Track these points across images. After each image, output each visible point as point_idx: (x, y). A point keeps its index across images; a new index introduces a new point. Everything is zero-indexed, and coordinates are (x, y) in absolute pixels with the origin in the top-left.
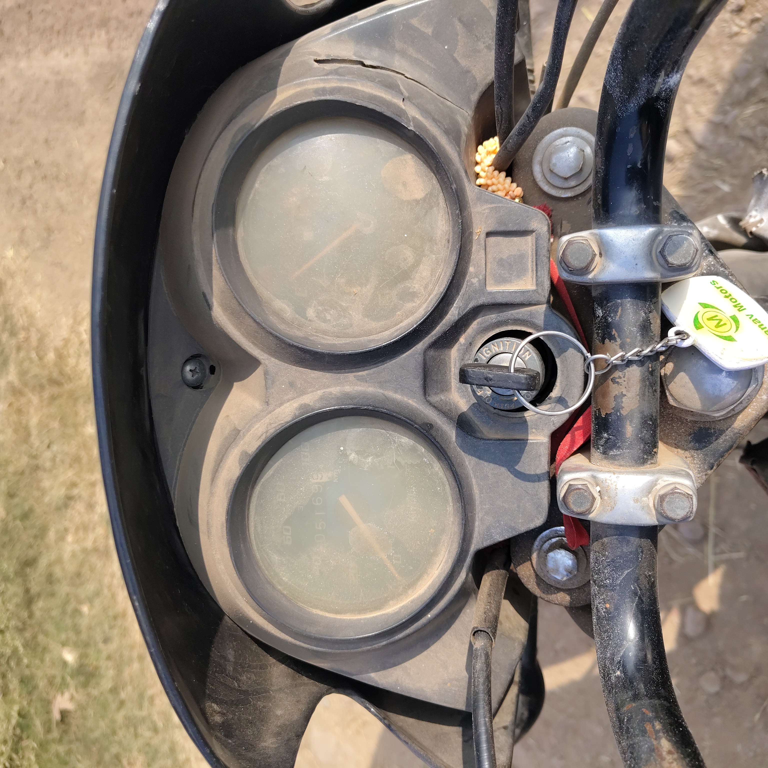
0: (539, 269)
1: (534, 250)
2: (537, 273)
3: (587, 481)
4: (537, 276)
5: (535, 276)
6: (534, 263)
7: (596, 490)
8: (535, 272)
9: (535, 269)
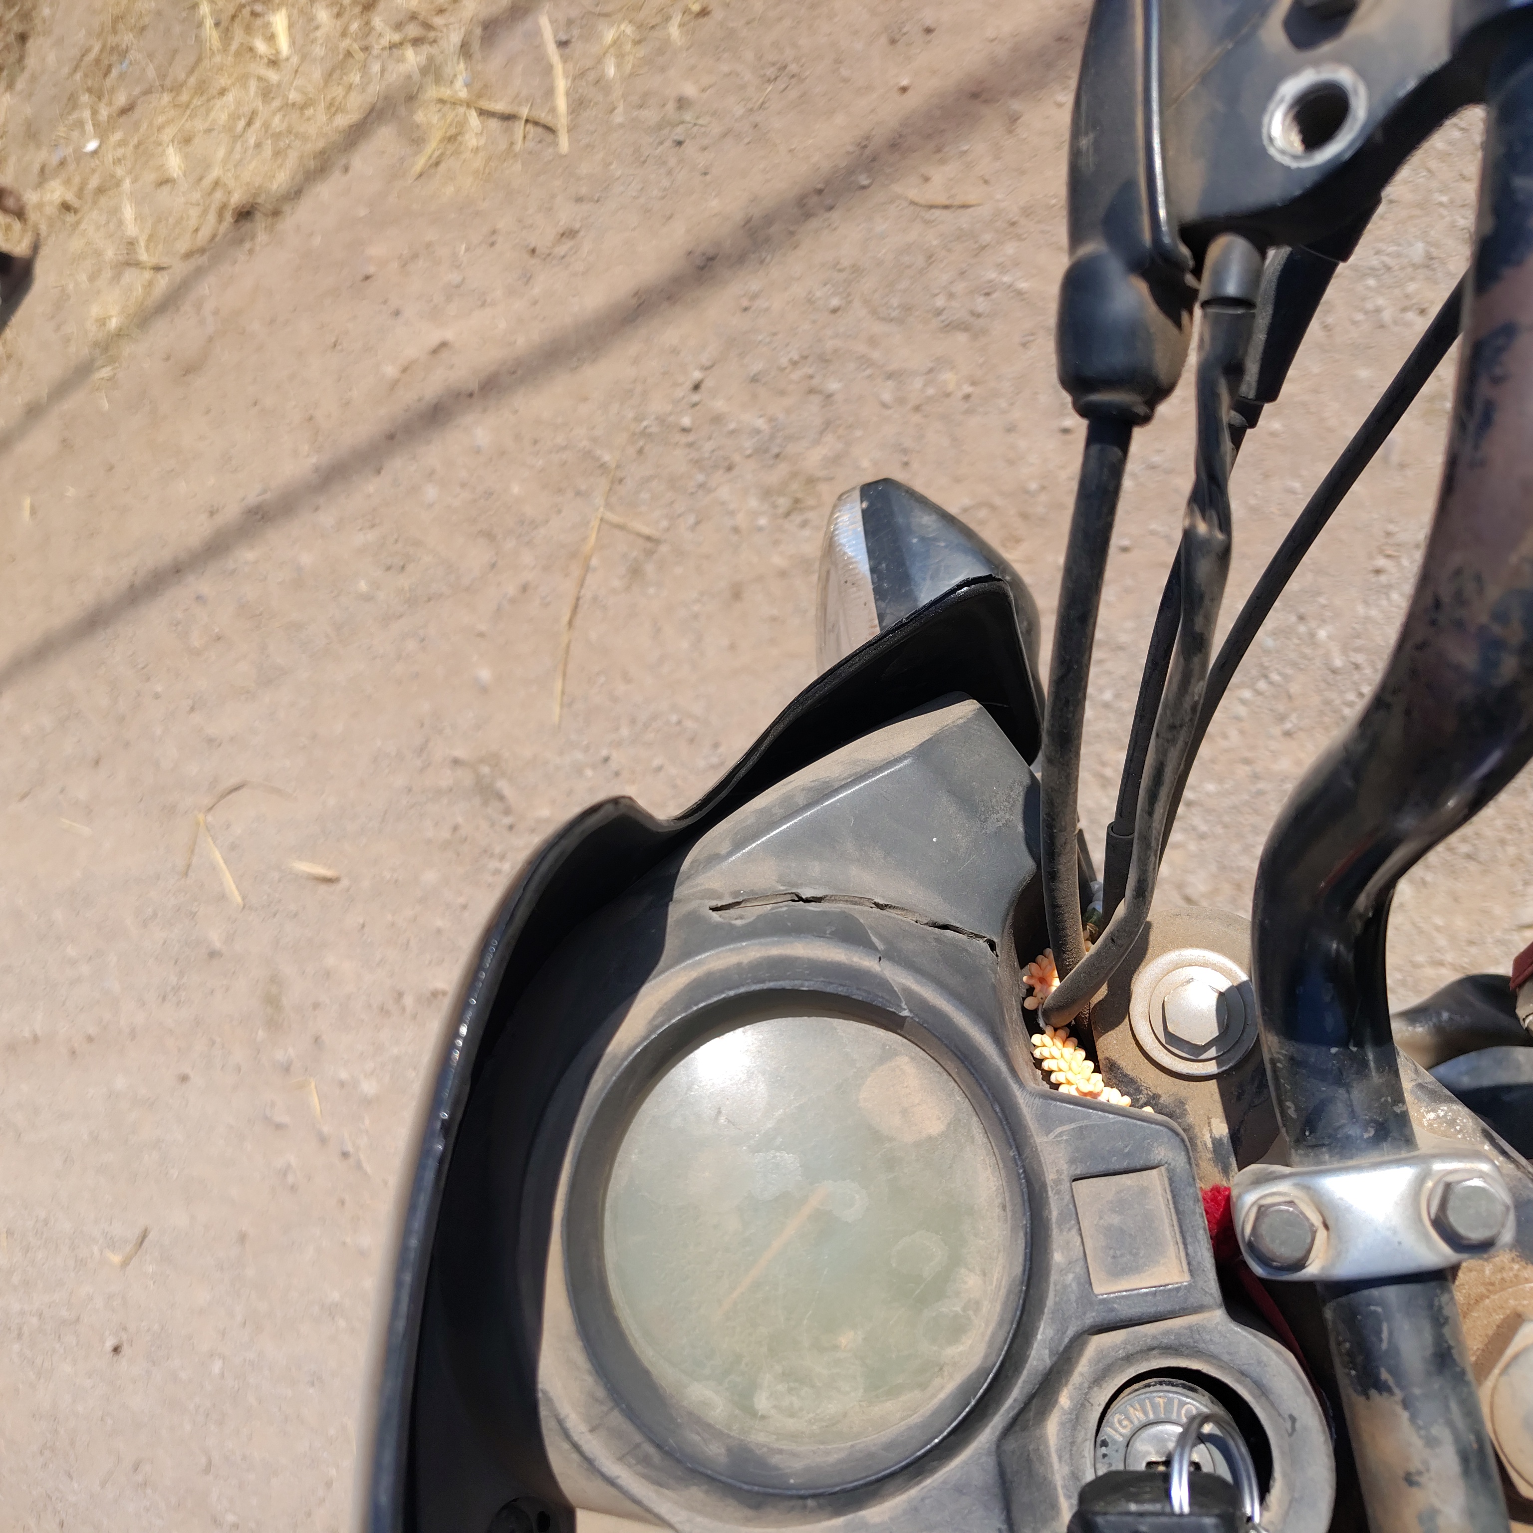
0: (1189, 1240)
1: (1171, 1202)
2: (1186, 1248)
4: (1187, 1254)
5: (1183, 1254)
6: (1177, 1228)
8: (1181, 1246)
9: (1180, 1241)
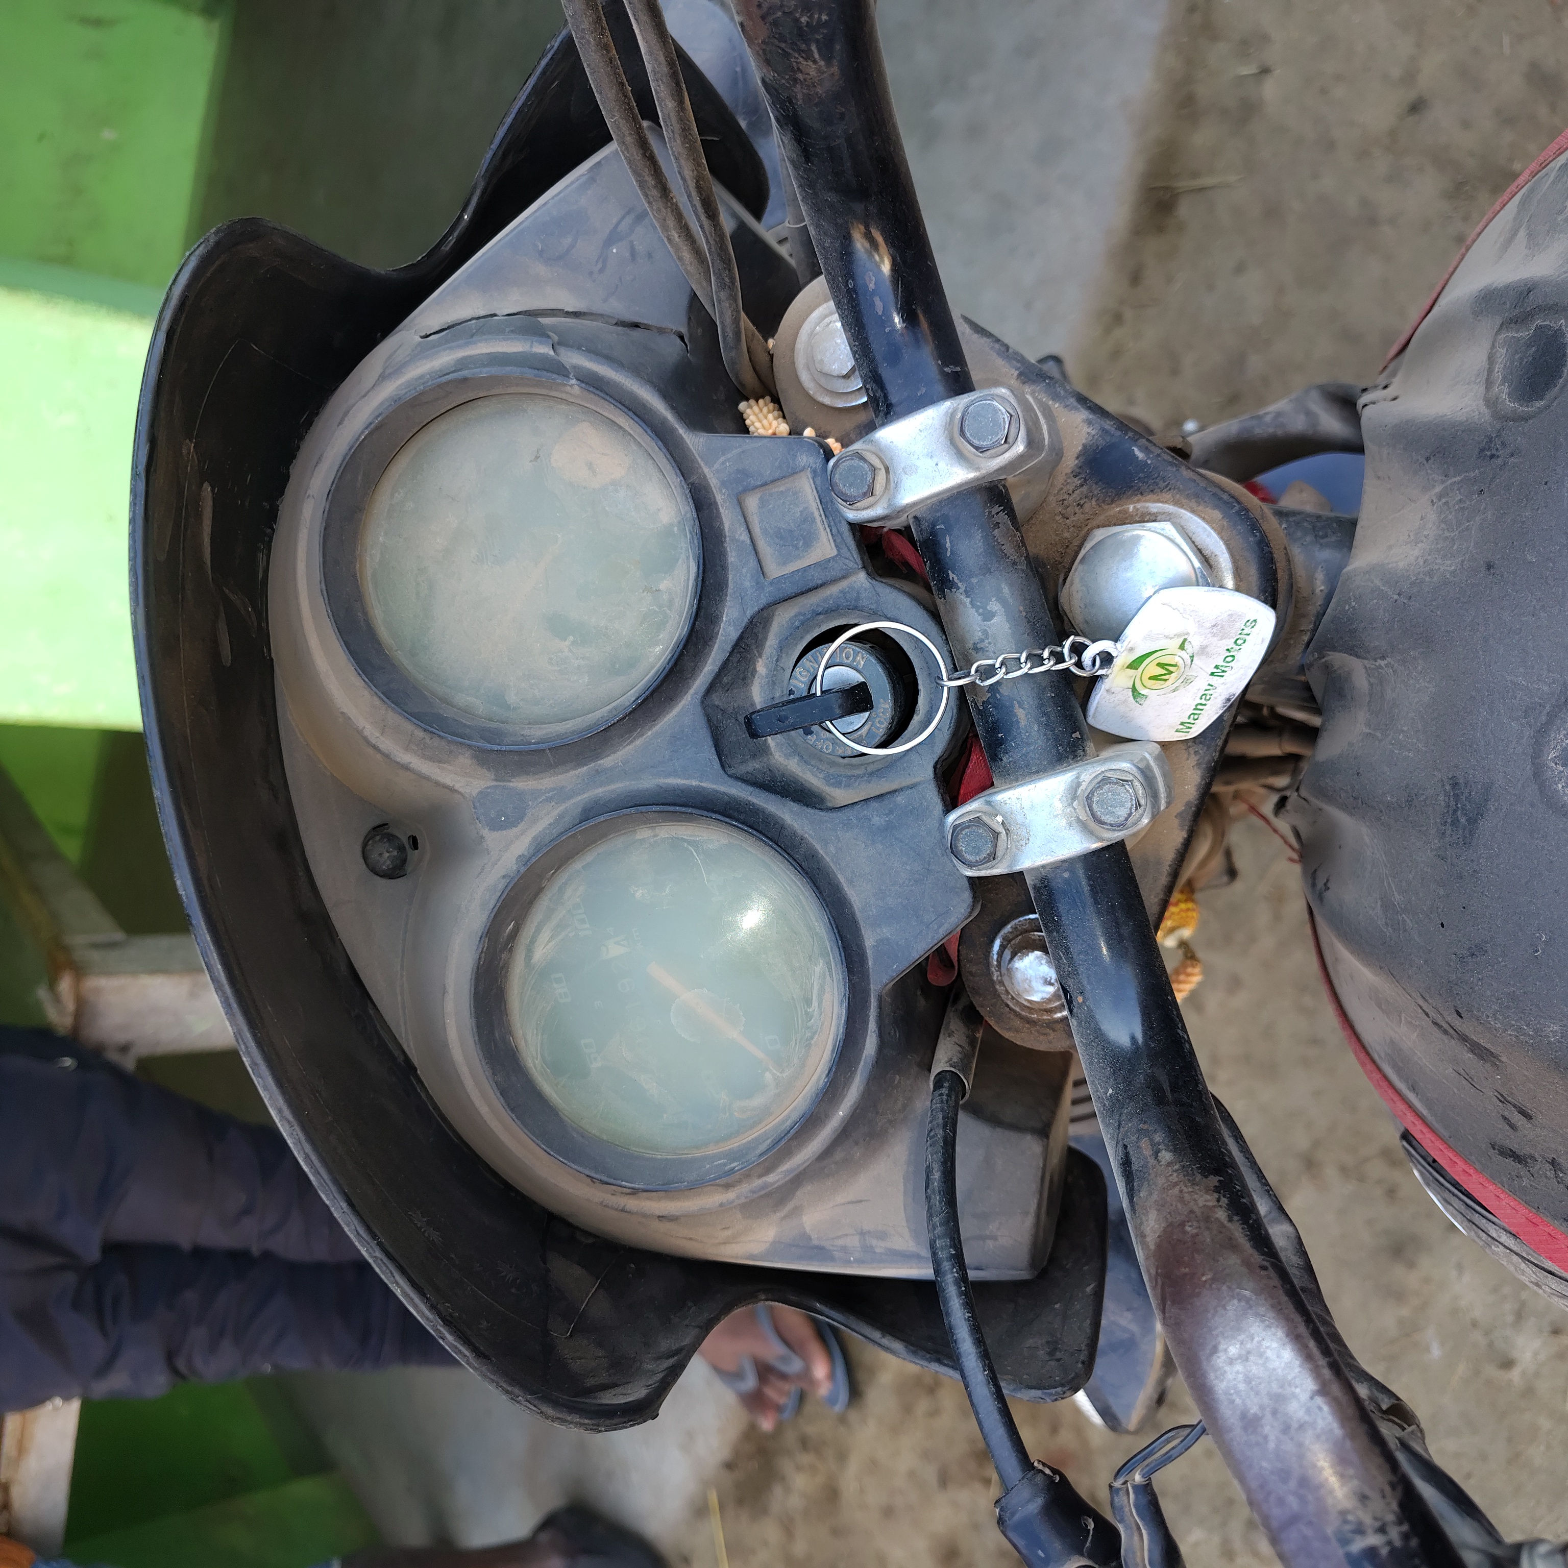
0: (832, 523)
1: (817, 497)
2: (831, 529)
3: (979, 812)
4: (832, 535)
6: (823, 517)
7: (997, 822)
8: (828, 530)
9: (826, 525)
